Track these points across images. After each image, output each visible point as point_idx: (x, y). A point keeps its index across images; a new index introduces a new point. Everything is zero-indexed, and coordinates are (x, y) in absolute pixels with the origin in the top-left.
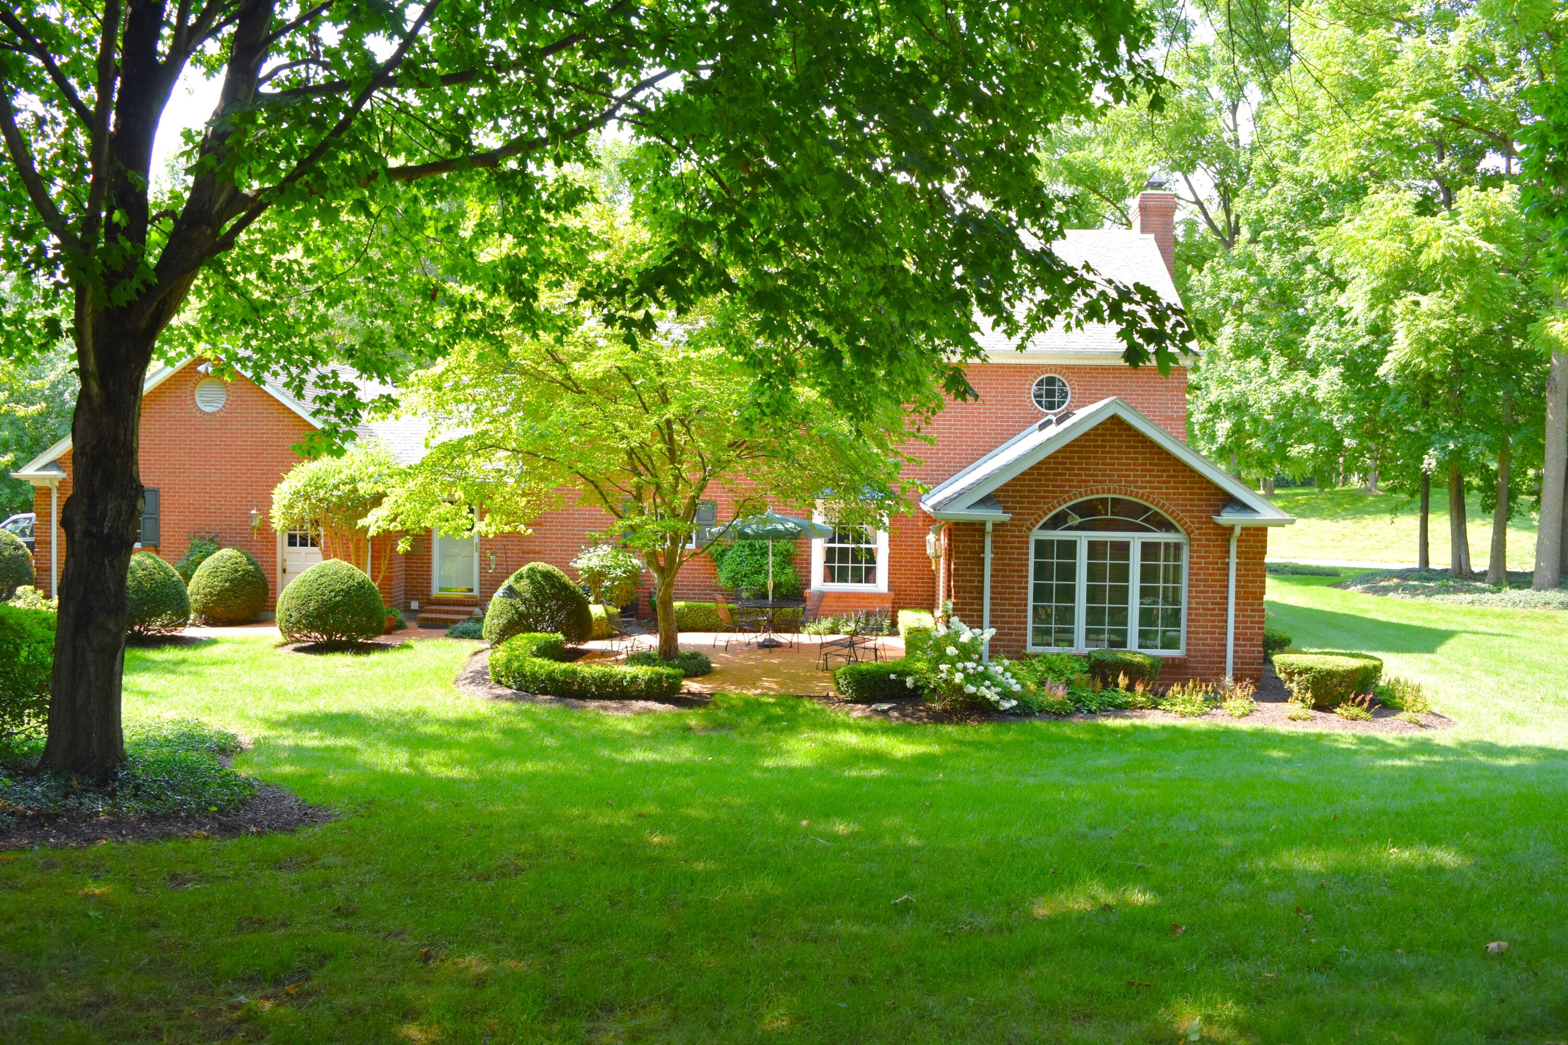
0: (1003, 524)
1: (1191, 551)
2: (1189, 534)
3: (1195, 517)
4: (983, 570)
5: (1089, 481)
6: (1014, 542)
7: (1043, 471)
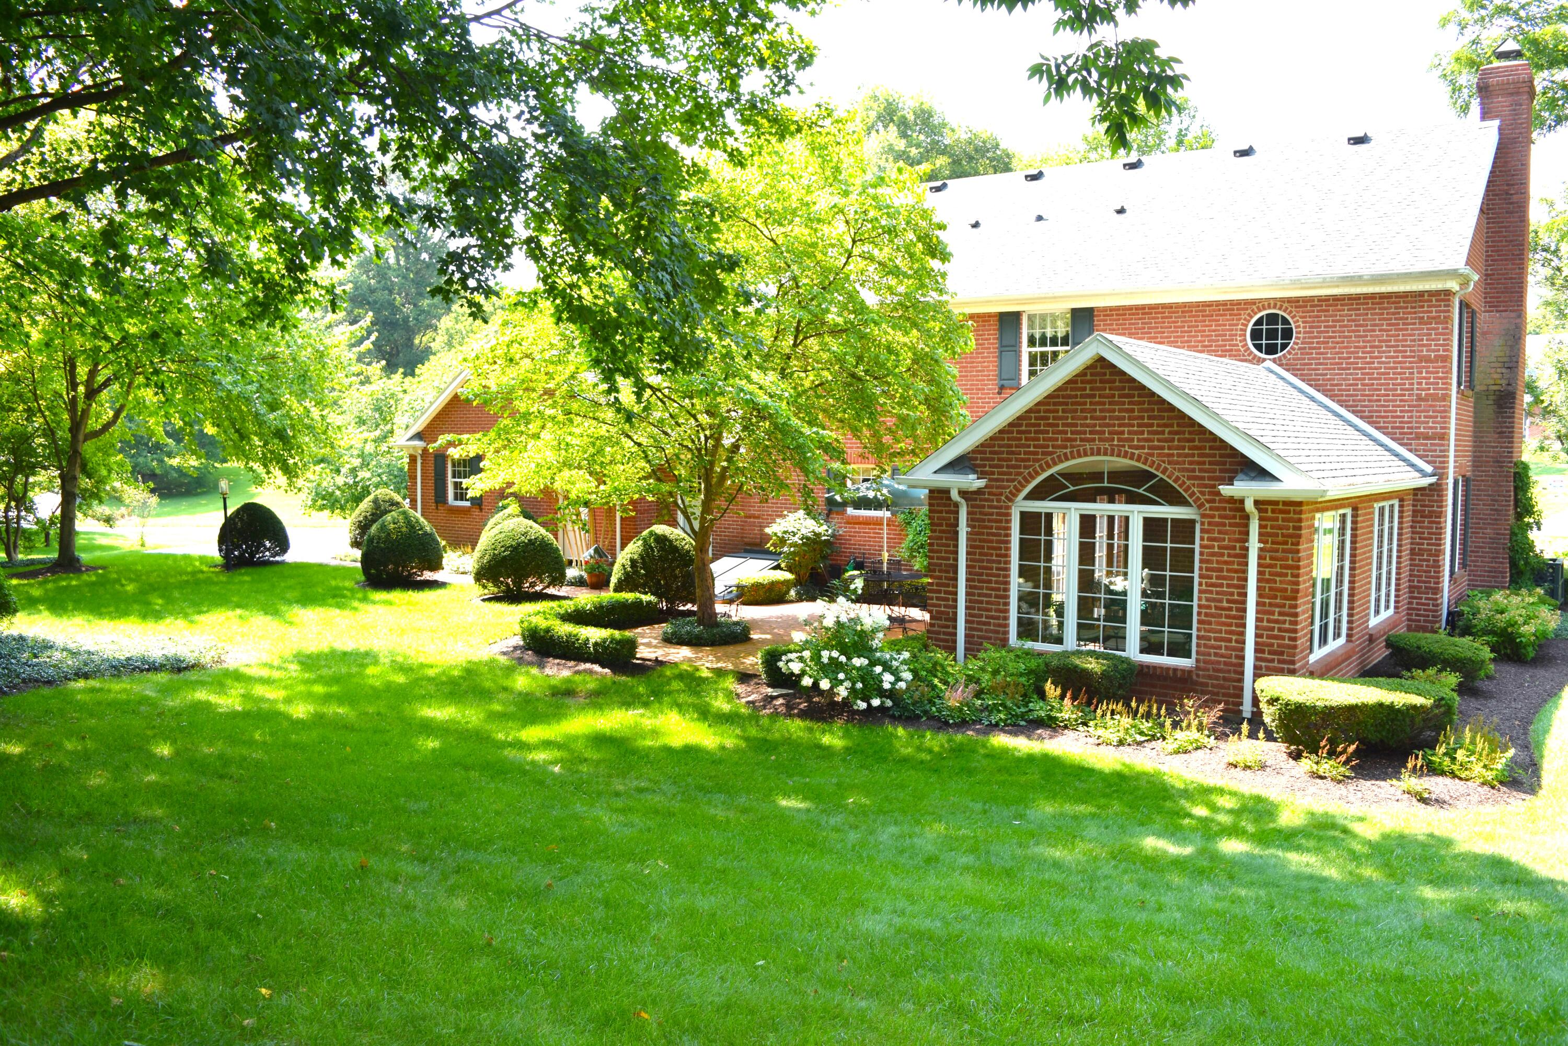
0: (979, 492)
1: (1204, 531)
2: (1200, 508)
3: (1206, 486)
4: (956, 546)
5: (1075, 440)
6: (992, 514)
7: (1024, 428)
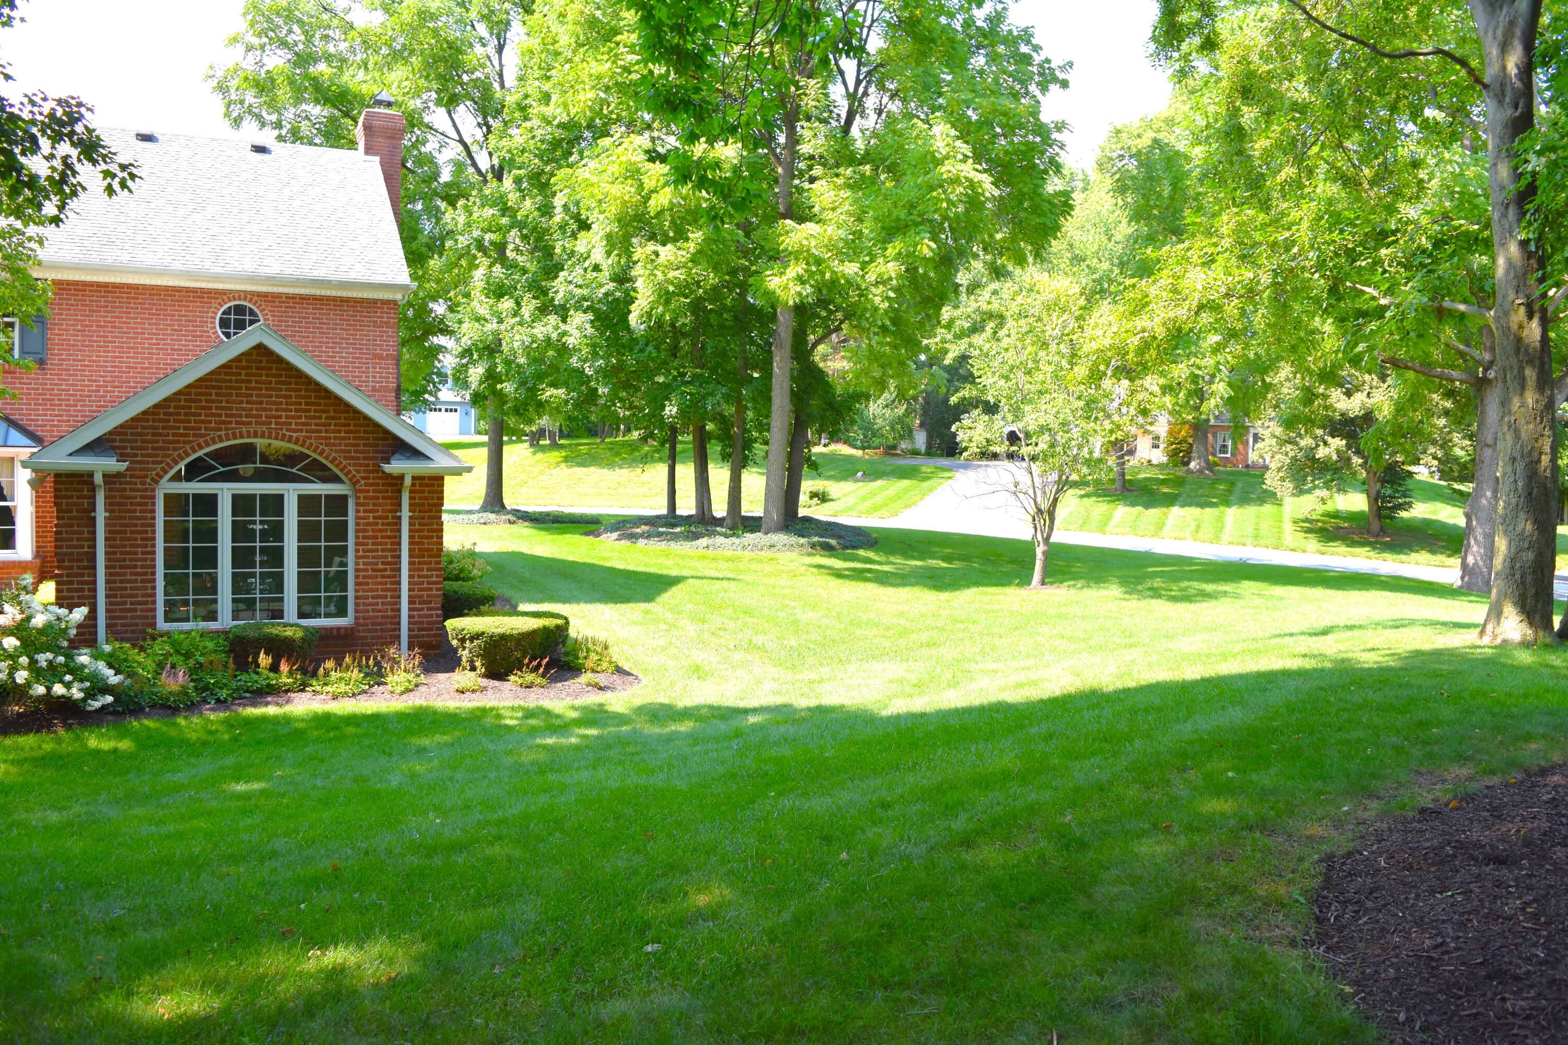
0: (118, 475)
1: (357, 504)
2: (354, 484)
3: (360, 465)
4: (94, 532)
5: (230, 423)
6: (135, 497)
7: (172, 410)
